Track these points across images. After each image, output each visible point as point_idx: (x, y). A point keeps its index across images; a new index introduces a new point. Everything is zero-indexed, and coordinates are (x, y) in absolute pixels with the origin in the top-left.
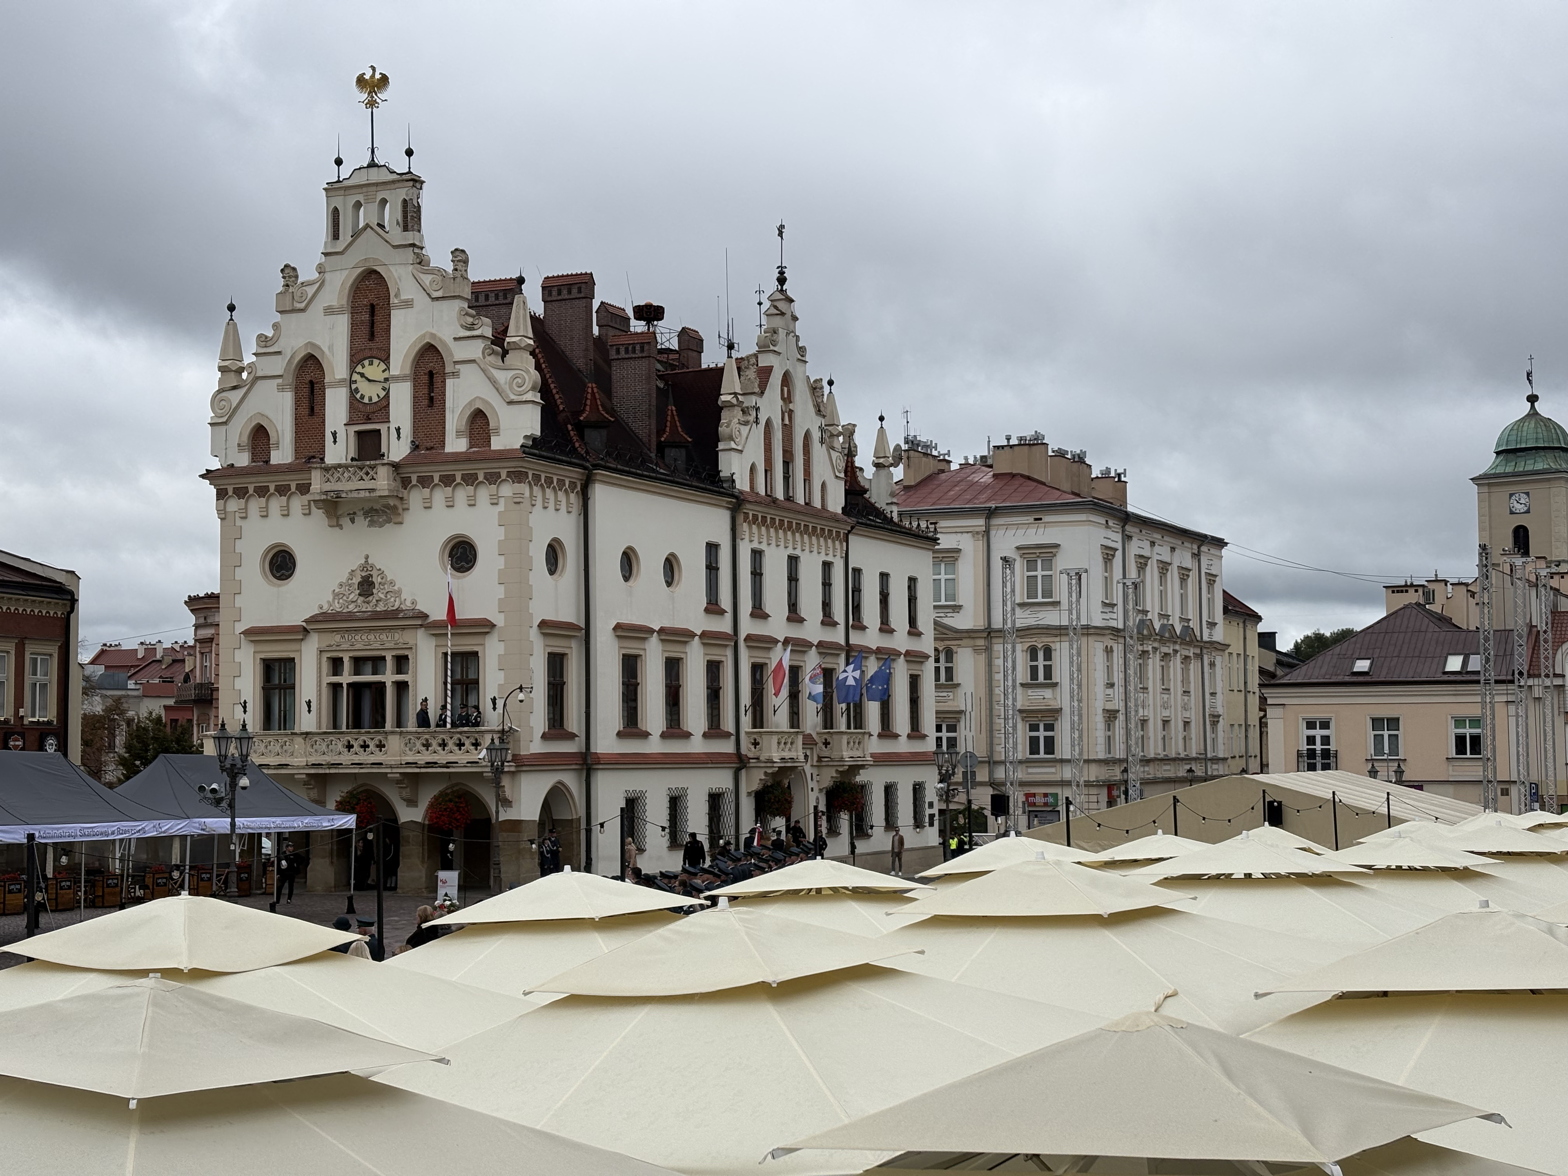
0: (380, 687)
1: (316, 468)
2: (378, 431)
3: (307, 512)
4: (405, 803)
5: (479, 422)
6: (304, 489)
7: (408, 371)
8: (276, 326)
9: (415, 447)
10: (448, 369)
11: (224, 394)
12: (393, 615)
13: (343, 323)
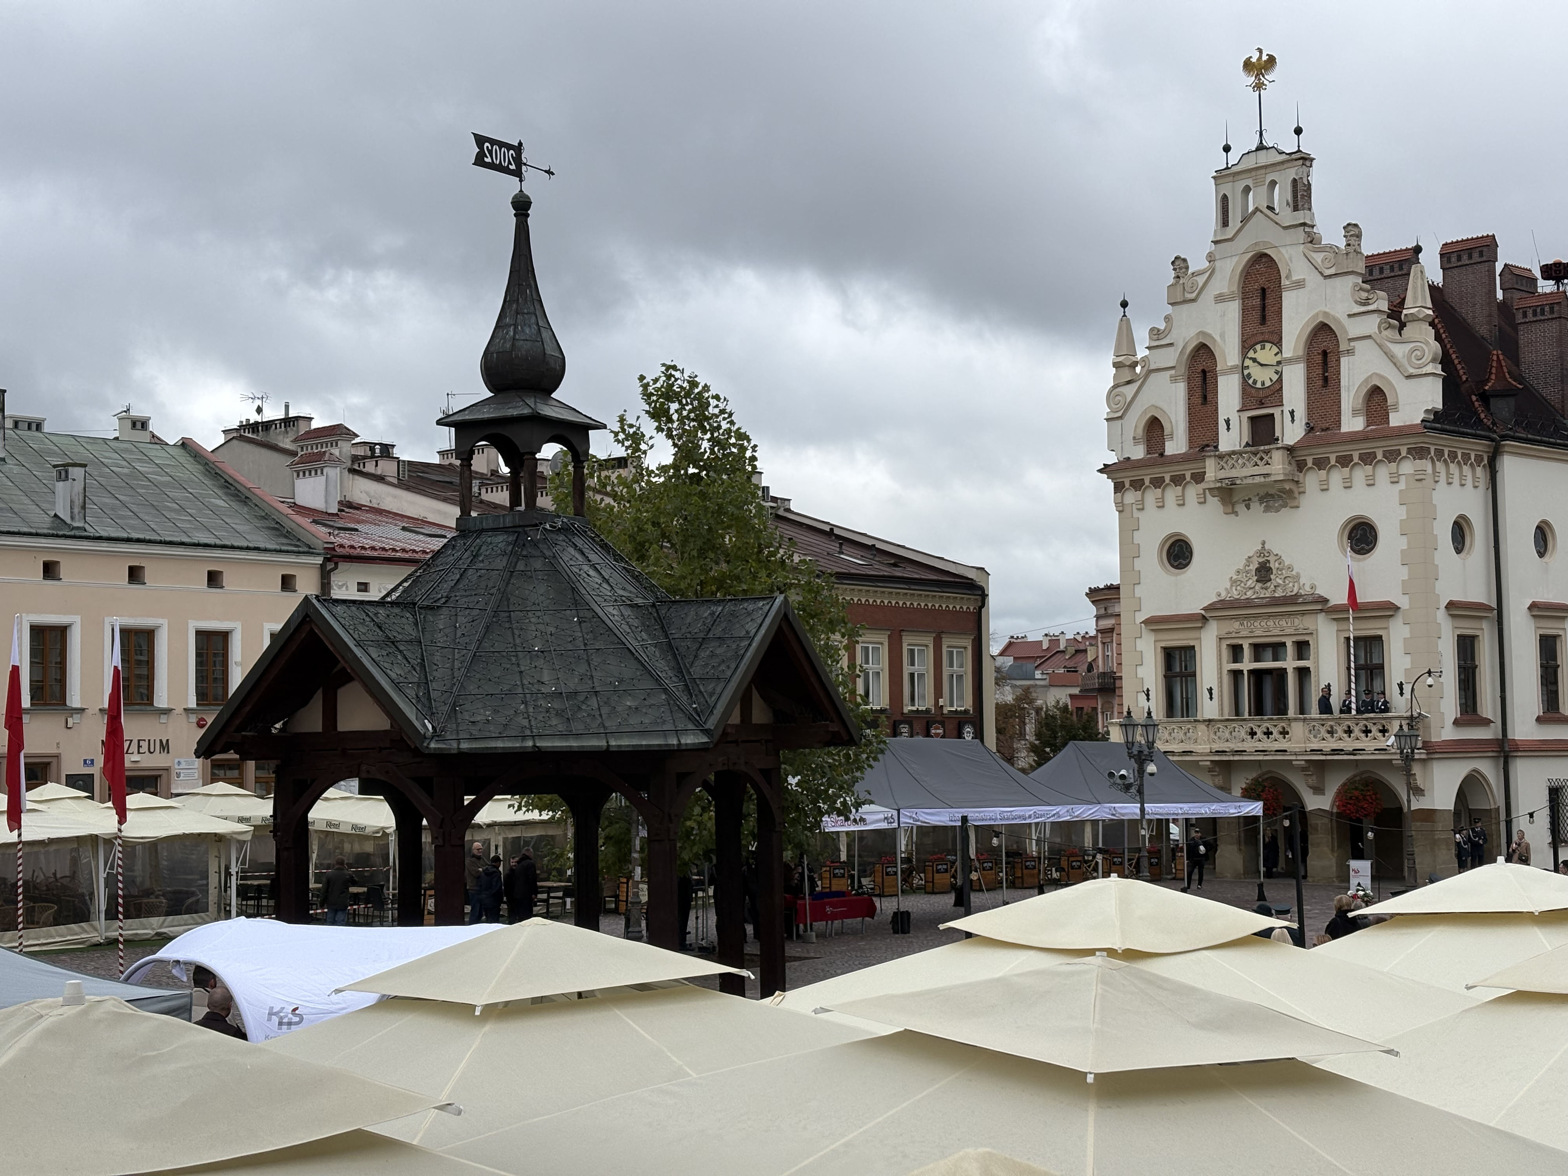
0: (1282, 673)
1: (1210, 456)
2: (1273, 415)
3: (1202, 500)
4: (1312, 791)
5: (1377, 398)
6: (1199, 478)
7: (1301, 352)
8: (1168, 319)
9: (1310, 429)
10: (1343, 347)
11: (1119, 389)
12: (1292, 600)
13: (1233, 310)
